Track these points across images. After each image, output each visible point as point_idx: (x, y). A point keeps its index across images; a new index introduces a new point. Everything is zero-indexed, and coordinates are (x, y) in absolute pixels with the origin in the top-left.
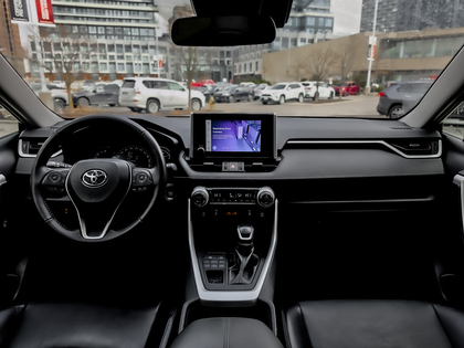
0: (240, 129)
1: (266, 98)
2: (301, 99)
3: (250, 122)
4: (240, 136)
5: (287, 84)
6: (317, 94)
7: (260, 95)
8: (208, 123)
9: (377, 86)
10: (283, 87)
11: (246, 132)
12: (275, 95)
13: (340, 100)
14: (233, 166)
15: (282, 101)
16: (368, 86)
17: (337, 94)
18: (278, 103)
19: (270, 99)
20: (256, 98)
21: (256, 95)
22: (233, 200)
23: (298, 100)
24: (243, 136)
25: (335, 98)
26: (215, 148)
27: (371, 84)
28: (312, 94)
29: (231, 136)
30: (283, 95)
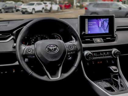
0: (100, 23)
1: (24, 10)
2: (43, 11)
3: (104, 19)
4: (100, 26)
5: (35, 3)
6: (51, 8)
7: (20, 9)
8: (87, 20)
9: (79, 4)
10: (33, 4)
11: (103, 23)
12: (29, 8)
13: (63, 12)
14: (98, 40)
15: (34, 12)
16: (75, 4)
17: (61, 8)
18: (31, 13)
19: (26, 11)
20: (17, 10)
21: (17, 8)
22: (102, 56)
23: (41, 11)
24: (101, 26)
25: (60, 10)
26: (89, 32)
27: (76, 3)
28: (48, 8)
29: (97, 26)
30: (34, 9)
